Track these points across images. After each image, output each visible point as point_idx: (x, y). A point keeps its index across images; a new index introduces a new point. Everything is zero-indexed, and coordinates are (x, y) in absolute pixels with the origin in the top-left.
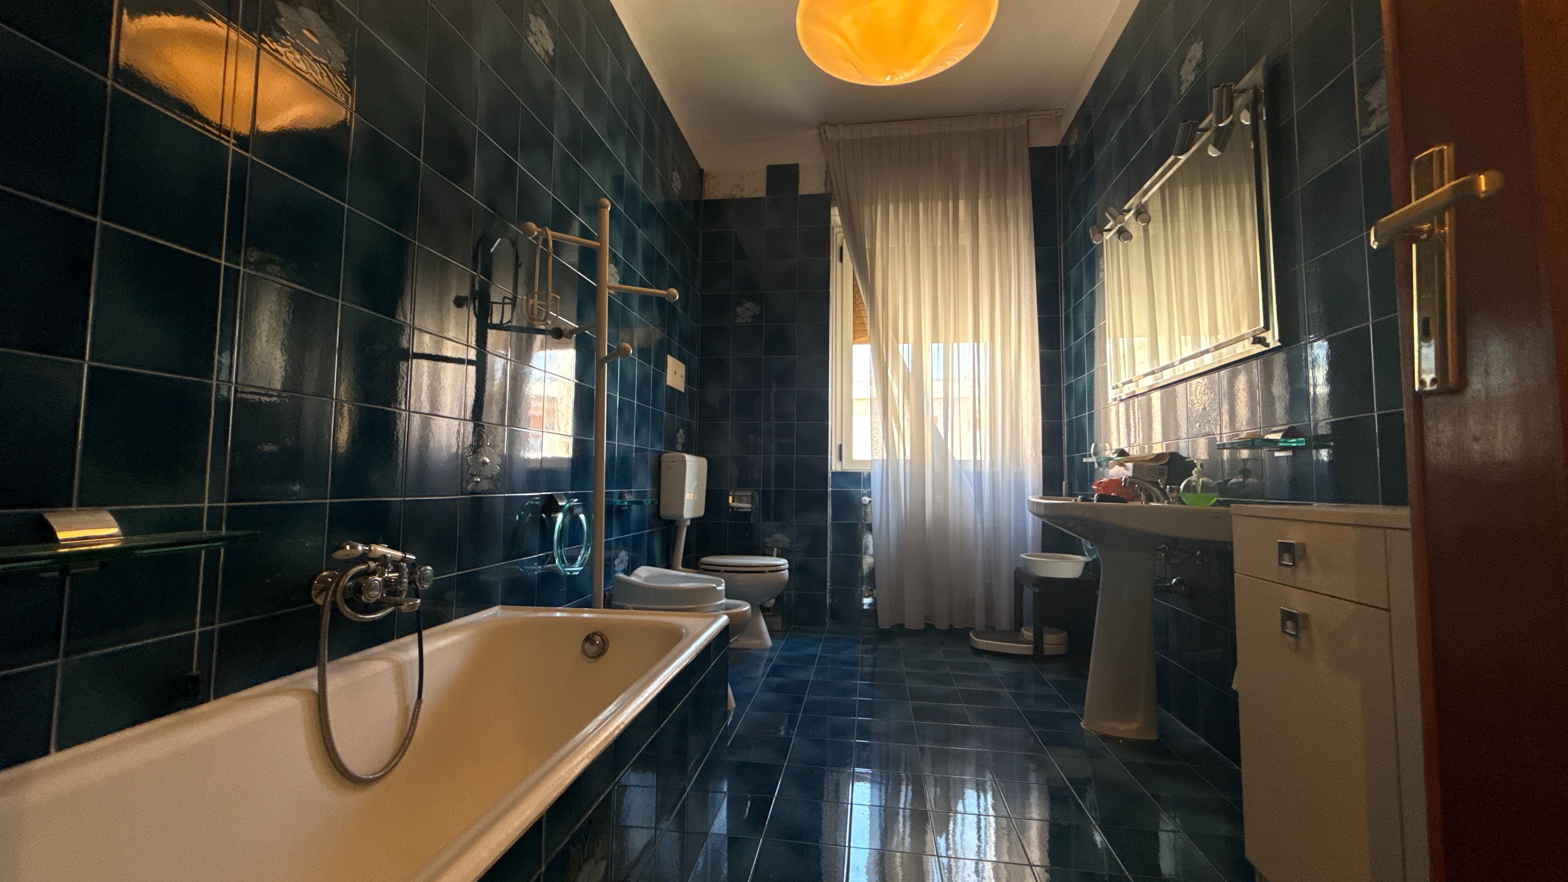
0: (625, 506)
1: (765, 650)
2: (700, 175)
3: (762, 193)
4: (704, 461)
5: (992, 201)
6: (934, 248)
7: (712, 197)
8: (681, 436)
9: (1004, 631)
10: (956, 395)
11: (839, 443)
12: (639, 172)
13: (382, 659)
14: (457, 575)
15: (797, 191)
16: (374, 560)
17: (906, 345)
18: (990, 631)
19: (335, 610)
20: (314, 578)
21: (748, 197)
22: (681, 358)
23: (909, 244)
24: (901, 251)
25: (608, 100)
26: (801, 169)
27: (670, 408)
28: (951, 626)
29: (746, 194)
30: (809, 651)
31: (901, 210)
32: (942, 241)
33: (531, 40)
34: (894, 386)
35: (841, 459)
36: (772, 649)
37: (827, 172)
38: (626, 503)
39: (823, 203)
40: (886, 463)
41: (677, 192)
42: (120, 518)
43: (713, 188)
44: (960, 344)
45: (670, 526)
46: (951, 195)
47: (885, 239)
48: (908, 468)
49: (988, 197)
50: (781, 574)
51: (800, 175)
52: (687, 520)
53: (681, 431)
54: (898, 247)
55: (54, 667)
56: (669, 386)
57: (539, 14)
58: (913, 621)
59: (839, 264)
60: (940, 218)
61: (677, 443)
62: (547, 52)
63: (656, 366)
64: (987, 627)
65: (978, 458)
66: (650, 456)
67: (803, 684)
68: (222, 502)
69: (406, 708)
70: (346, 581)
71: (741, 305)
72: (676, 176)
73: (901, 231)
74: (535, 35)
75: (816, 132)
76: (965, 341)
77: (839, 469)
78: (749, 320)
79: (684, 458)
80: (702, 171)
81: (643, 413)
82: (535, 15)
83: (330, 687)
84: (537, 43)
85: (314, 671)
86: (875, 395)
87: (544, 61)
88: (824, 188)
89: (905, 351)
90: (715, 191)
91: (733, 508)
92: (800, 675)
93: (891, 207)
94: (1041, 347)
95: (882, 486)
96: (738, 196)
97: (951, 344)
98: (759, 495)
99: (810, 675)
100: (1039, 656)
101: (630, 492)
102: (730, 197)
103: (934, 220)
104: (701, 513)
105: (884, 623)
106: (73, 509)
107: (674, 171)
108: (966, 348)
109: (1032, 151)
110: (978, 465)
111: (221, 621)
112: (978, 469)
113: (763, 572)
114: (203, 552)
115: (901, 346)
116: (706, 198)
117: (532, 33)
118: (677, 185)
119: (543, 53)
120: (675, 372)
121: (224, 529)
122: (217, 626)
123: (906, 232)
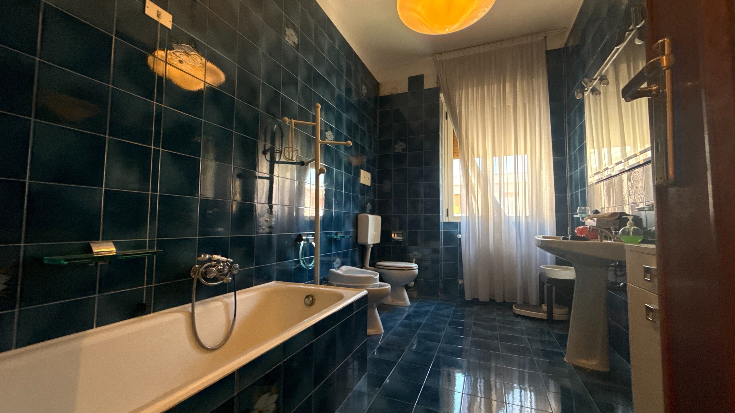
0: (339, 238)
1: (406, 307)
2: (377, 85)
3: (406, 90)
4: (379, 218)
5: (525, 82)
6: (493, 109)
7: (384, 95)
8: (369, 206)
9: (534, 306)
10: (506, 182)
11: (447, 208)
12: (343, 88)
13: (220, 301)
14: (255, 268)
15: (423, 86)
16: (215, 261)
17: (478, 159)
18: (526, 304)
19: (198, 281)
20: (192, 268)
21: (400, 93)
22: (368, 170)
23: (479, 107)
24: (475, 112)
25: (327, 59)
26: (425, 77)
27: (362, 193)
28: (504, 301)
29: (399, 92)
30: (427, 308)
31: (475, 91)
32: (497, 104)
33: (286, 39)
34: (473, 178)
35: (448, 216)
36: (410, 306)
37: (438, 76)
38: (339, 237)
39: (436, 91)
40: (468, 218)
41: (364, 94)
42: (116, 244)
43: (384, 90)
44: (508, 156)
45: (364, 247)
46: (502, 79)
47: (466, 106)
48: (480, 220)
49: (522, 79)
50: (413, 272)
51: (425, 79)
52: (370, 245)
53: (369, 204)
54: (474, 110)
55: (94, 298)
56: (362, 184)
57: (290, 27)
58: (483, 297)
59: (446, 120)
60: (495, 93)
61: (367, 209)
62: (294, 43)
63: (354, 174)
64: (525, 303)
65: (518, 215)
66: (352, 216)
67: (418, 325)
68: (155, 238)
69: (229, 321)
70: (202, 269)
71: (397, 144)
72: (364, 87)
73: (475, 102)
74: (288, 36)
75: (431, 58)
76: (510, 155)
77: (447, 221)
78: (401, 151)
79: (368, 216)
80: (378, 83)
81: (347, 197)
82: (288, 28)
83: (196, 311)
84: (289, 40)
85: (190, 304)
86: (463, 184)
87: (293, 47)
88: (436, 85)
89: (479, 161)
90: (384, 92)
91: (394, 239)
92: (419, 320)
93: (470, 90)
94: (554, 155)
95: (466, 229)
96: (395, 93)
97: (502, 157)
98: (406, 233)
99: (423, 321)
100: (550, 320)
101: (341, 232)
102: (391, 94)
103: (493, 94)
104: (378, 241)
105: (468, 297)
106: (100, 241)
107: (362, 85)
108: (511, 159)
109: (547, 52)
110: (518, 218)
111: (155, 283)
112: (518, 220)
113: (405, 270)
114: (147, 257)
115: (476, 159)
116: (380, 96)
117: (287, 36)
118: (364, 90)
119: (292, 44)
120: (365, 177)
121: (155, 249)
122: (153, 285)
123: (478, 102)
